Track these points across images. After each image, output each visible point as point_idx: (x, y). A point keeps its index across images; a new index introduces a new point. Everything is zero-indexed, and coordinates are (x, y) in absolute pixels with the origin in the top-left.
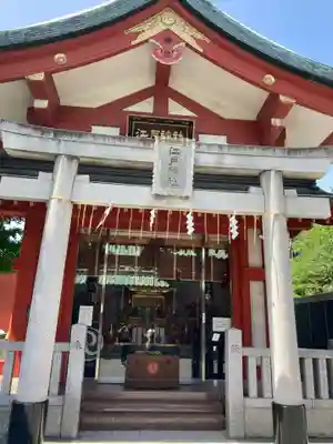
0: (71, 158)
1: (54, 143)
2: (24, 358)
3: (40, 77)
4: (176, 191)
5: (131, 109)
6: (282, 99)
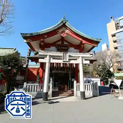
1: (47, 53)
3: (42, 40)
5: (57, 43)
6: (83, 42)
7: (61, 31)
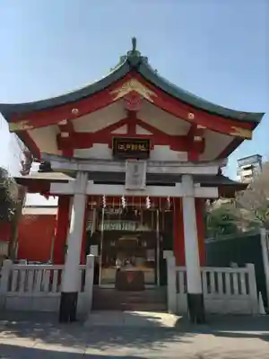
0: (84, 172)
1: (76, 165)
2: (63, 272)
3: (64, 122)
4: (138, 187)
5: (113, 133)
6: (199, 127)
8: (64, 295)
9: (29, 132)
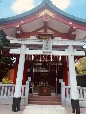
0: (25, 44)
1: (21, 41)
3: (18, 26)
5: (38, 32)
6: (74, 28)
7: (42, 14)
8: (14, 99)
9: (4, 30)
